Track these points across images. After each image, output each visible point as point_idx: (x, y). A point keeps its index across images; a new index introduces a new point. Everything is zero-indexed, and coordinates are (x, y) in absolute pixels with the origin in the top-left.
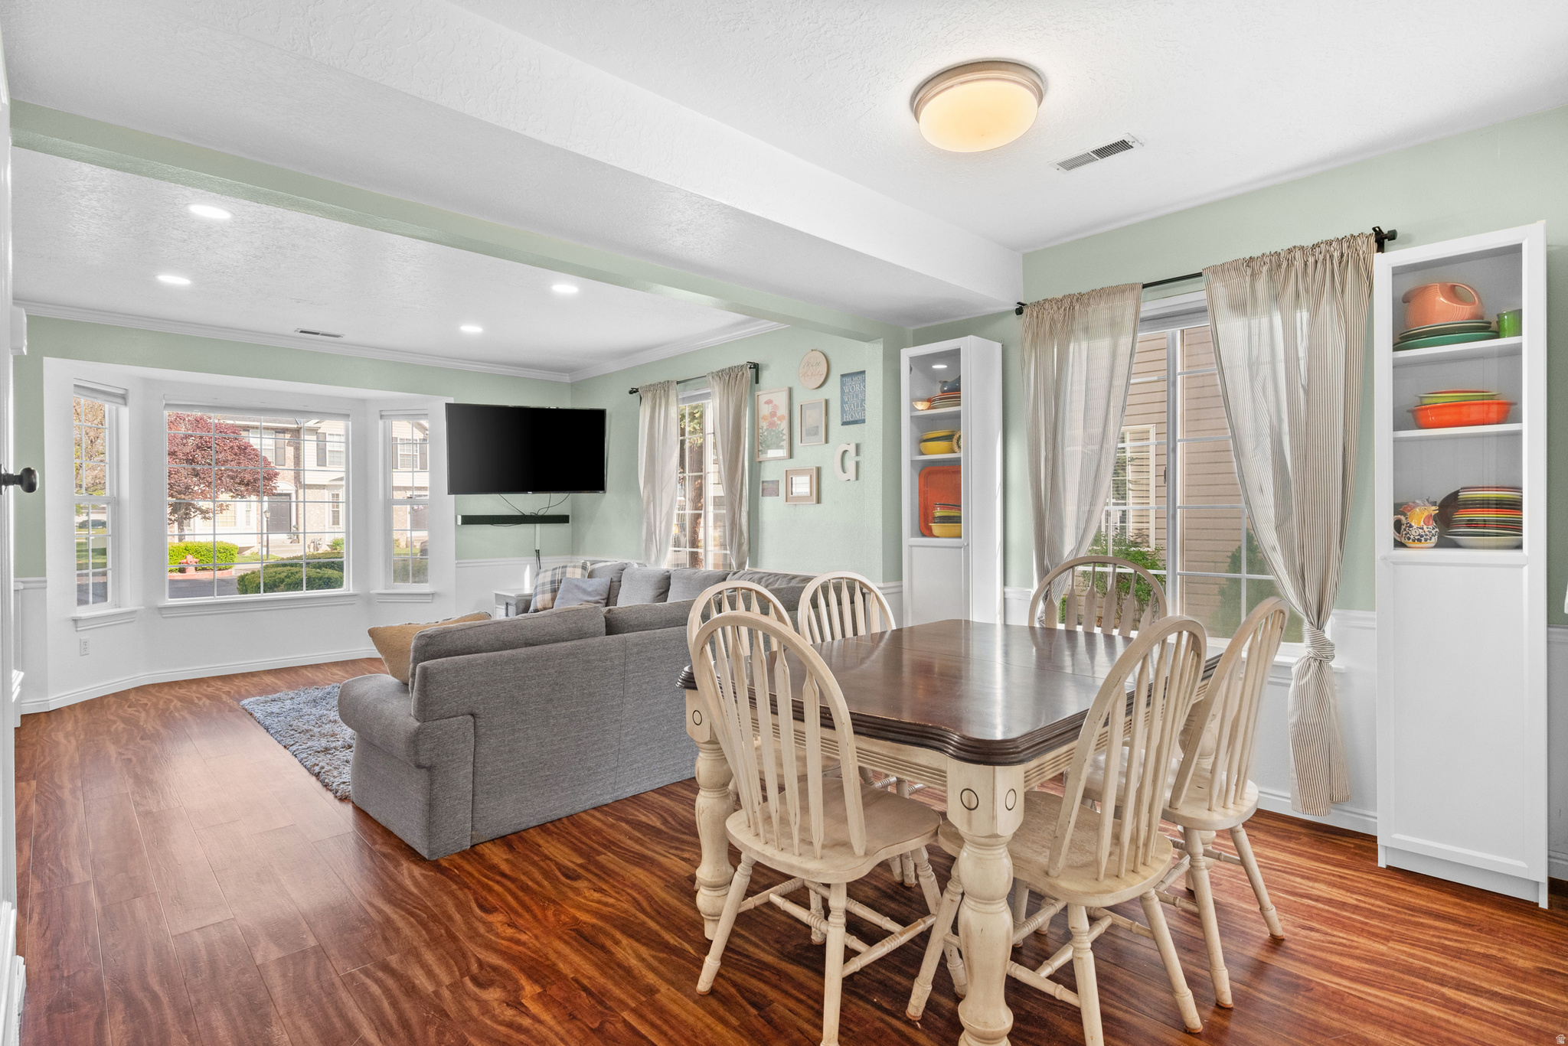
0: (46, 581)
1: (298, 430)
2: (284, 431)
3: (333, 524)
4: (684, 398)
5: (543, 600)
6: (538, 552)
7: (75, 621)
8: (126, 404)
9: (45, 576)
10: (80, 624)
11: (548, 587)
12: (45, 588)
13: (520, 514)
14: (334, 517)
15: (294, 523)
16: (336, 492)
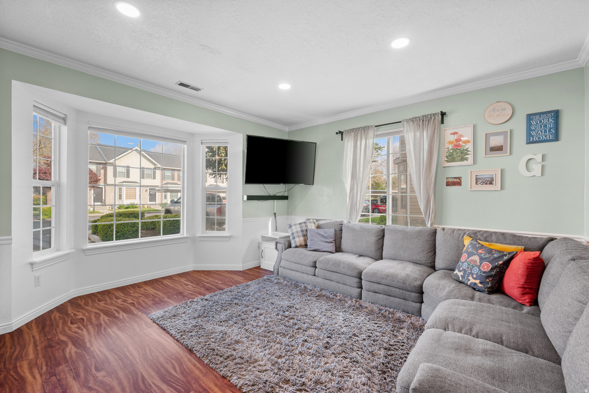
0: (11, 239)
1: (106, 164)
2: (100, 164)
3: (119, 199)
4: (377, 135)
5: (300, 241)
6: (275, 214)
7: (32, 264)
8: (65, 124)
9: (10, 235)
10: (35, 266)
11: (300, 234)
12: (11, 244)
13: (269, 195)
14: (119, 196)
15: (103, 198)
16: (120, 187)
